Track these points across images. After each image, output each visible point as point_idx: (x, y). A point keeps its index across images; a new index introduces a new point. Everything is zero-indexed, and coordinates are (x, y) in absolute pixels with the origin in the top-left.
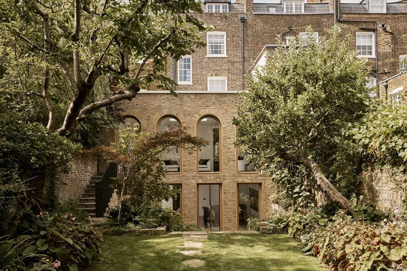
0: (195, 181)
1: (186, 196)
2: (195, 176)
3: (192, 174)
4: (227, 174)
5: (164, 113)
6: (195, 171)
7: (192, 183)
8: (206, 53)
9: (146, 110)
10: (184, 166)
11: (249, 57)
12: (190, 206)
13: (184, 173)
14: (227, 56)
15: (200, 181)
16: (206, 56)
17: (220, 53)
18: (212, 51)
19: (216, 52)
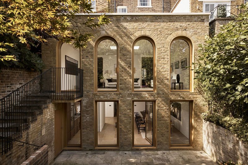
0: (131, 98)
1: (123, 113)
2: (131, 94)
3: (128, 92)
4: (161, 92)
5: (102, 34)
6: (131, 89)
7: (128, 100)
8: (137, 4)
9: (85, 31)
10: (121, 84)
11: (167, 8)
12: (126, 121)
13: (121, 91)
14: (152, 7)
15: (135, 99)
16: (137, 7)
17: (147, 5)
18: (141, 4)
19: (144, 5)
